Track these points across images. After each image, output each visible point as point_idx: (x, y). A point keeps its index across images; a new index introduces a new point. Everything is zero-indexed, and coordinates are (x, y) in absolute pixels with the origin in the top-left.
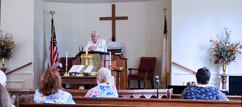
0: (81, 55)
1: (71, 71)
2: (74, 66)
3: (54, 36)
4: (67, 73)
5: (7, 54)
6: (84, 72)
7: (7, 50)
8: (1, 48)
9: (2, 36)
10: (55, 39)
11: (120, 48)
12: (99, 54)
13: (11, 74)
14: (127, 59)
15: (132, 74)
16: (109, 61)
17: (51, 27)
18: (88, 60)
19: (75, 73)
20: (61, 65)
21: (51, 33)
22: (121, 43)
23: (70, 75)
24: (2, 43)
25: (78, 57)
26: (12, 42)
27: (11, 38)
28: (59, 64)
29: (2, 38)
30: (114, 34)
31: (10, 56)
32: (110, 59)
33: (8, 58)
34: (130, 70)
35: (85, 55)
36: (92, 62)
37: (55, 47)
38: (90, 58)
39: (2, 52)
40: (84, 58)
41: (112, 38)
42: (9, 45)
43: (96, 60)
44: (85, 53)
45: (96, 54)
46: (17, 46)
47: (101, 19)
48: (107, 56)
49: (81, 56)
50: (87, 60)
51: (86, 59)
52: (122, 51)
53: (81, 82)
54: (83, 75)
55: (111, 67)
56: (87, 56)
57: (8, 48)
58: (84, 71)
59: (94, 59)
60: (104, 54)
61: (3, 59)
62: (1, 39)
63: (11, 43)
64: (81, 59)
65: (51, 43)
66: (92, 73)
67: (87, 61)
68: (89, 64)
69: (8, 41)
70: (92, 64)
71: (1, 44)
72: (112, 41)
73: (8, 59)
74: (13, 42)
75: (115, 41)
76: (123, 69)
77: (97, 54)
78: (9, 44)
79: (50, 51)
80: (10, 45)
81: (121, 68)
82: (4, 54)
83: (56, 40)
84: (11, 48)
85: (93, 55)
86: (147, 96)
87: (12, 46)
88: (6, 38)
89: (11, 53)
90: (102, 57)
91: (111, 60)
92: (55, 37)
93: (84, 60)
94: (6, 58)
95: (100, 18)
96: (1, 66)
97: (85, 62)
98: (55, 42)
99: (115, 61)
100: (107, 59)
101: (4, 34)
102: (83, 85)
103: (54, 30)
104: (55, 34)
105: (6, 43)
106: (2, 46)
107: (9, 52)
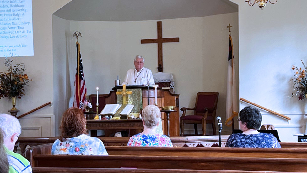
0: (117, 91)
1: (103, 112)
2: (107, 106)
3: (80, 67)
4: (99, 116)
5: (19, 91)
6: (121, 114)
7: (18, 86)
8: (10, 83)
9: (11, 68)
10: (82, 69)
11: (169, 80)
12: (141, 89)
13: (24, 117)
14: (179, 95)
15: (186, 116)
16: (155, 98)
17: (76, 54)
19: (109, 115)
20: (90, 105)
21: (76, 63)
22: (171, 74)
23: (102, 117)
24: (11, 76)
25: (112, 93)
27: (24, 70)
28: (87, 103)
29: (12, 69)
30: (161, 61)
31: (22, 93)
32: (155, 96)
33: (20, 96)
34: (183, 110)
35: (122, 91)
36: (131, 100)
37: (82, 80)
38: (128, 95)
39: (12, 89)
40: (120, 95)
41: (158, 67)
42: (20, 79)
43: (137, 97)
44: (121, 88)
45: (137, 89)
46: (32, 80)
47: (143, 42)
48: (152, 91)
50: (125, 97)
51: (124, 96)
52: (171, 84)
53: (117, 127)
54: (120, 118)
57: (20, 83)
58: (121, 112)
60: (147, 89)
61: (13, 98)
62: (10, 72)
63: (23, 76)
64: (116, 96)
65: (76, 76)
66: (131, 115)
67: (124, 99)
68: (127, 102)
69: (19, 74)
70: (131, 103)
72: (159, 72)
73: (20, 98)
74: (26, 75)
75: (162, 72)
76: (173, 109)
77: (138, 89)
79: (75, 85)
80: (22, 79)
81: (171, 108)
82: (15, 91)
83: (83, 72)
84: (24, 83)
85: (133, 91)
86: (206, 144)
87: (25, 80)
88: (17, 71)
89: (23, 90)
90: (145, 93)
91: (157, 97)
92: (81, 68)
93: (121, 97)
94: (18, 96)
95: (141, 40)
96: (11, 108)
97: (122, 101)
98: (82, 74)
99: (162, 98)
100: (151, 96)
101: (13, 64)
102: (120, 132)
103: (80, 58)
104: (82, 63)
105: (16, 77)
106: (12, 81)
107: (21, 89)
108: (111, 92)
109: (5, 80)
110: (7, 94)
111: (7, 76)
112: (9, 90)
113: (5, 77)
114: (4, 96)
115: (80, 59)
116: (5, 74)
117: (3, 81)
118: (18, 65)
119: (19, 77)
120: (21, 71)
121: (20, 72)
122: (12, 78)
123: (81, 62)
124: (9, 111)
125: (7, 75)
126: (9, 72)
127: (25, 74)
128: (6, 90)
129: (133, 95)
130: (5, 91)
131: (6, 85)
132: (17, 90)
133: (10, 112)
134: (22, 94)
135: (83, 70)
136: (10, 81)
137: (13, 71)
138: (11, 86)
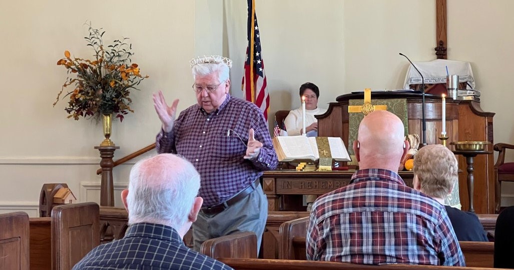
0: (348, 104)
3: (255, 46)
5: (118, 103)
7: (116, 91)
8: (100, 83)
9: (101, 48)
10: (259, 52)
11: (464, 79)
12: (405, 100)
14: (494, 114)
15: (506, 164)
17: (247, 16)
21: (247, 37)
22: (466, 64)
24: (102, 69)
25: (334, 108)
26: (133, 65)
27: (129, 53)
29: (103, 52)
30: (443, 33)
31: (125, 107)
32: (441, 115)
34: (500, 149)
35: (362, 104)
37: (260, 76)
39: (104, 97)
40: (357, 113)
41: (434, 45)
42: (122, 75)
44: (359, 96)
45: (396, 100)
46: (147, 77)
49: (349, 107)
55: (445, 141)
57: (121, 83)
60: (420, 100)
61: (105, 117)
62: (99, 58)
63: (127, 67)
64: (345, 114)
65: (245, 68)
69: (118, 64)
71: (100, 72)
72: (438, 58)
73: (122, 117)
74: (135, 66)
75: (446, 59)
76: (482, 148)
77: (399, 100)
79: (243, 90)
80: (126, 76)
81: (477, 146)
82: (110, 103)
83: (263, 57)
84: (130, 84)
85: (387, 104)
87: (132, 78)
88: (114, 55)
89: (129, 99)
90: (414, 110)
91: (447, 120)
92: (258, 48)
93: (359, 119)
94: (117, 114)
96: (100, 140)
98: (259, 62)
99: (454, 121)
100: (428, 116)
101: (107, 41)
103: (255, 26)
104: (259, 39)
105: (113, 70)
106: (104, 79)
107: (123, 97)
108: (332, 106)
109: (89, 77)
110: (92, 109)
111: (91, 68)
112: (98, 99)
113: (88, 70)
114: (86, 113)
115: (256, 28)
116: (88, 63)
117: (82, 79)
118: (117, 43)
119: (118, 69)
120: (125, 56)
121: (121, 59)
122: (104, 72)
123: (258, 36)
124: (96, 148)
125: (92, 66)
126: (97, 58)
127: (132, 63)
128: (89, 99)
130: (90, 102)
131: (91, 87)
132: (115, 101)
133: (100, 150)
134: (125, 110)
135: (262, 52)
136: (99, 80)
137: (106, 55)
138: (101, 90)
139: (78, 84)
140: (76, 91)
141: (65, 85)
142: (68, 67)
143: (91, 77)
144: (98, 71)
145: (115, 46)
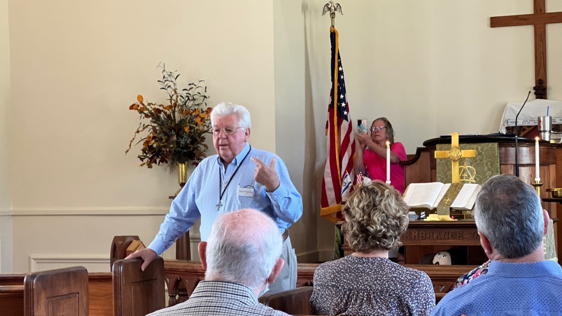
0: (435, 149)
2: (412, 187)
3: (338, 87)
5: (194, 149)
6: (452, 206)
7: (192, 137)
8: (174, 129)
9: (175, 92)
10: (344, 94)
12: (496, 145)
16: (534, 165)
17: (330, 56)
18: (460, 165)
19: (418, 210)
21: (331, 78)
24: (177, 114)
25: (422, 154)
26: (208, 109)
27: (205, 97)
28: (362, 179)
29: (177, 96)
30: (542, 70)
31: (201, 154)
32: (534, 160)
33: (197, 161)
35: (449, 149)
36: (472, 172)
37: (344, 121)
38: (465, 158)
39: (178, 143)
40: (445, 159)
42: (198, 120)
43: (487, 164)
44: (446, 140)
45: (487, 144)
47: (496, 22)
48: (525, 150)
49: (435, 152)
50: (458, 163)
51: (454, 161)
53: (440, 241)
55: (539, 187)
56: (455, 151)
57: (196, 128)
58: (451, 203)
59: (478, 162)
60: (513, 144)
61: (180, 165)
62: (173, 102)
63: (203, 112)
64: (433, 161)
65: (329, 111)
67: (455, 169)
68: (463, 178)
69: (193, 108)
70: (472, 178)
71: (174, 117)
72: (537, 98)
75: (545, 98)
77: (490, 144)
78: (197, 116)
79: (326, 135)
80: (201, 121)
82: (185, 151)
83: (348, 100)
84: (206, 129)
85: (477, 149)
87: (207, 123)
88: (189, 99)
89: (205, 146)
90: (507, 153)
91: (541, 165)
92: (342, 90)
93: (447, 164)
94: (192, 162)
95: (491, 18)
96: (175, 190)
97: (448, 173)
98: (343, 105)
99: (551, 165)
100: (522, 160)
101: (181, 84)
102: (448, 251)
103: (339, 67)
104: (343, 80)
105: (187, 115)
106: (178, 124)
107: (198, 143)
108: (419, 150)
109: (163, 122)
110: (167, 156)
111: (165, 113)
112: (172, 146)
113: (162, 115)
114: (160, 161)
115: (340, 69)
116: (161, 108)
117: (156, 125)
118: (192, 86)
119: (193, 114)
120: (200, 100)
121: (196, 103)
122: (178, 117)
123: (342, 77)
124: (171, 197)
125: (166, 111)
126: (171, 102)
127: (208, 106)
128: (163, 146)
129: (478, 158)
130: (163, 149)
131: (165, 134)
132: (190, 148)
134: (201, 157)
135: (347, 94)
136: (173, 125)
137: (180, 99)
138: (175, 136)
139: (152, 130)
140: (149, 137)
141: (138, 132)
142: (141, 112)
143: (164, 123)
144: (172, 116)
145: (190, 89)
